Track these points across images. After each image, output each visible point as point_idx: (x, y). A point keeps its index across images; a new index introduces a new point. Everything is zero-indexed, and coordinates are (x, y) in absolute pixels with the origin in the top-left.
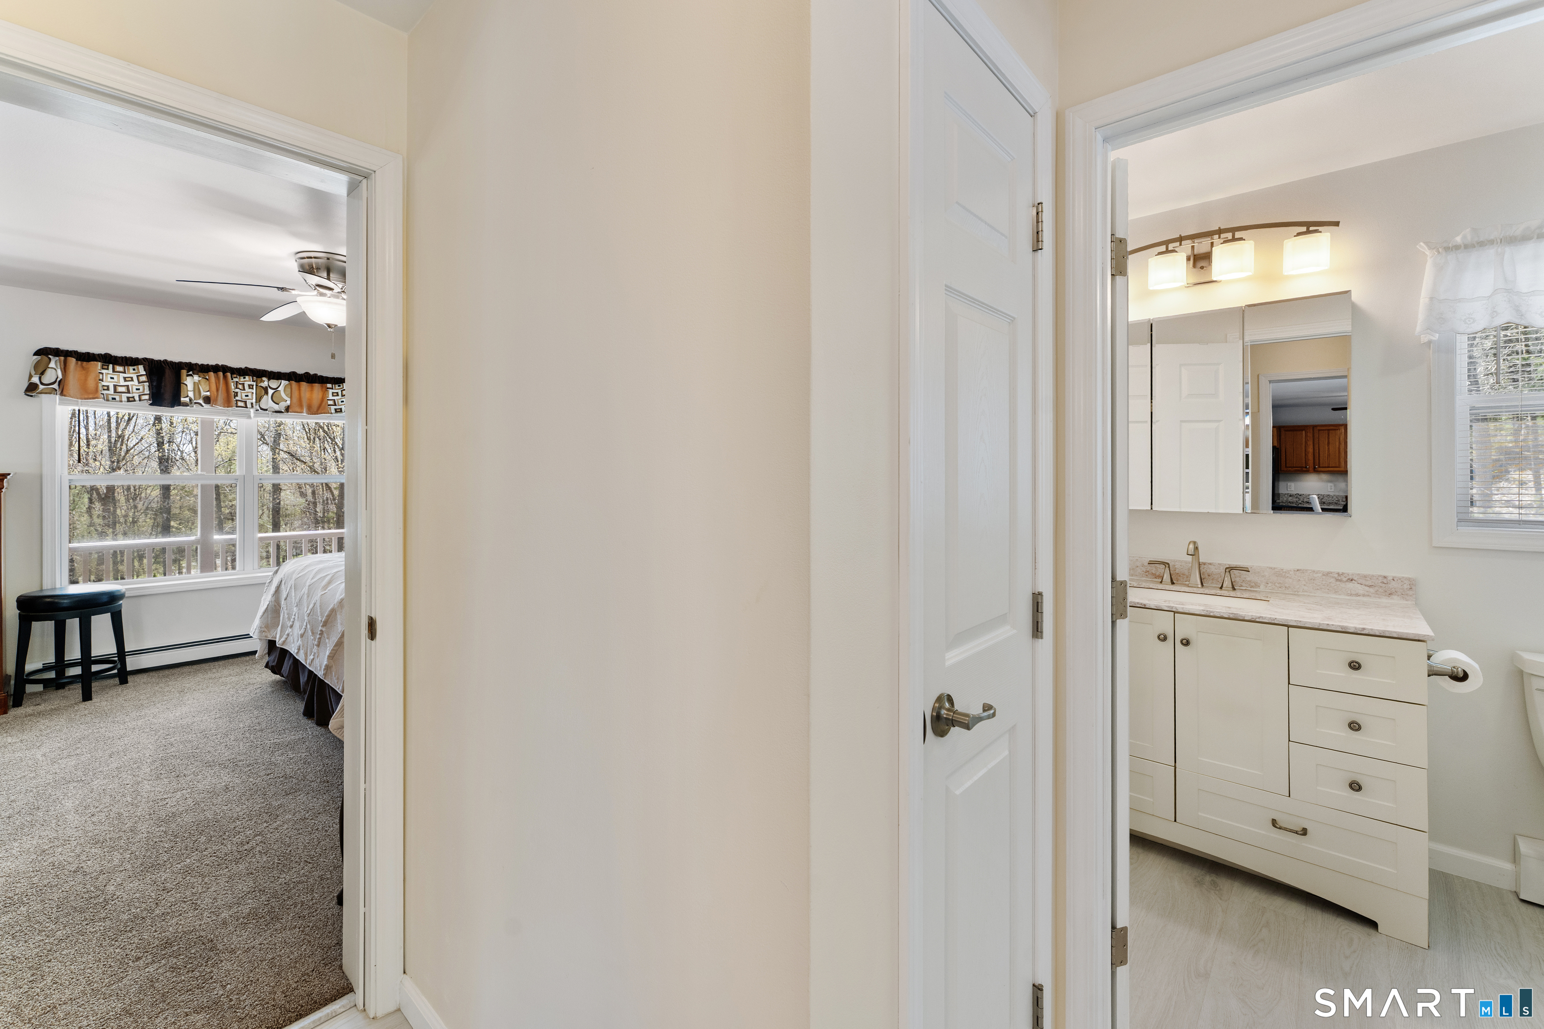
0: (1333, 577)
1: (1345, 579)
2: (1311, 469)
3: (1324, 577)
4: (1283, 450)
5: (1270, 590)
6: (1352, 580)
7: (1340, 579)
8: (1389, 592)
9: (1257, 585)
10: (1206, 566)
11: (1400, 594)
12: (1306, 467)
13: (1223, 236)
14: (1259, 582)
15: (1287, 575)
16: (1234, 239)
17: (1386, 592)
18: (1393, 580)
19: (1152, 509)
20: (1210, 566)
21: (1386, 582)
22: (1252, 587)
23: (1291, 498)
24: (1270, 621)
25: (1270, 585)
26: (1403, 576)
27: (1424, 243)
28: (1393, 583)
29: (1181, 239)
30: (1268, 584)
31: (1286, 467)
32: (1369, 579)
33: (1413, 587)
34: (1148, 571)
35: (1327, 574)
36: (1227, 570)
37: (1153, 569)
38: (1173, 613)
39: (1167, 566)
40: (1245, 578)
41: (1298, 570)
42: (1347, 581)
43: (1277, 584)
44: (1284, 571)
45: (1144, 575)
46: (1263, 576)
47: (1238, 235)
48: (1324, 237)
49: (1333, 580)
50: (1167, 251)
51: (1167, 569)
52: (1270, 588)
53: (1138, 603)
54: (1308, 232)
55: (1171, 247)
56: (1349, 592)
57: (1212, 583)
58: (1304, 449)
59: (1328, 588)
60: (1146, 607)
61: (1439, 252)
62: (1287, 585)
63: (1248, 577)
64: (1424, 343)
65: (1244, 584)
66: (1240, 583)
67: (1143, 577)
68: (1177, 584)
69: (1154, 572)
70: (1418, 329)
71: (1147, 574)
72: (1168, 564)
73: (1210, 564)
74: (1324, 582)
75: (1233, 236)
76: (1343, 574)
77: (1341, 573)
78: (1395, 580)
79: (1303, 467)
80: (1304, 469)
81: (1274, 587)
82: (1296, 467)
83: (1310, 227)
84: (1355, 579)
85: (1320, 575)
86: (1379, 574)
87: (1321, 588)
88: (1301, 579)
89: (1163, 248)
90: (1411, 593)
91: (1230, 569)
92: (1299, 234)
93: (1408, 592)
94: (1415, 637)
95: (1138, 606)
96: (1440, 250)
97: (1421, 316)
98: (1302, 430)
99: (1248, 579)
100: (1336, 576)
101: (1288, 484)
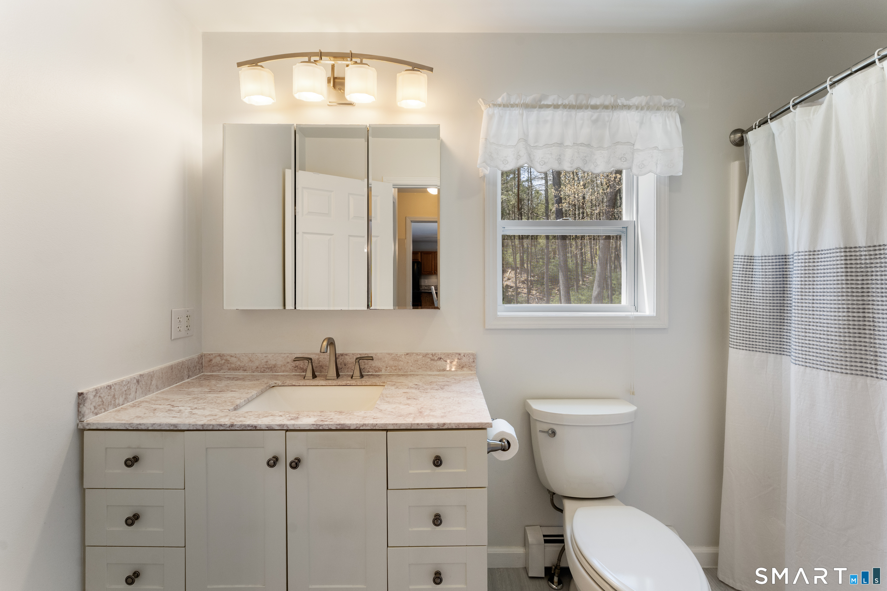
0: (429, 358)
1: (436, 359)
2: (434, 273)
3: (423, 358)
4: (423, 264)
5: (389, 372)
6: (440, 359)
7: (433, 358)
8: (462, 366)
9: (380, 370)
10: (343, 357)
11: (468, 366)
12: (432, 272)
13: (354, 60)
14: (381, 367)
15: (400, 359)
16: (361, 63)
17: (460, 365)
18: (464, 356)
19: (295, 308)
20: (346, 357)
21: (460, 358)
22: (376, 372)
23: (426, 287)
24: (372, 428)
25: (388, 368)
26: (470, 352)
27: (482, 99)
28: (464, 358)
29: (321, 55)
30: (387, 367)
31: (424, 272)
32: (450, 357)
33: (475, 361)
34: (297, 366)
35: (426, 355)
36: (357, 360)
37: (300, 364)
38: (284, 432)
39: (310, 361)
40: (371, 364)
41: (407, 354)
42: (437, 360)
43: (393, 368)
44: (398, 355)
45: (293, 370)
46: (384, 362)
47: (365, 61)
48: (422, 76)
49: (429, 360)
50: (309, 61)
51: (310, 364)
52: (389, 371)
53: (249, 425)
54: (413, 70)
55: (313, 59)
56: (439, 369)
57: (348, 371)
58: (431, 263)
59: (426, 366)
60: (258, 428)
61: (490, 107)
62: (400, 367)
63: (375, 363)
64: (481, 177)
65: (370, 370)
66: (368, 369)
67: (293, 372)
68: (319, 376)
69: (302, 367)
70: (479, 161)
71: (296, 369)
72: (311, 359)
73: (346, 355)
74: (423, 362)
75: (361, 61)
76: (435, 354)
77: (434, 354)
78: (465, 356)
79: (430, 272)
80: (431, 273)
81: (391, 370)
82: (428, 272)
83: (416, 67)
84: (442, 357)
85: (421, 357)
86: (456, 352)
87: (422, 367)
88: (409, 361)
89: (306, 59)
90: (473, 365)
91: (359, 359)
92: (406, 70)
93: (472, 364)
94: (479, 426)
95: (249, 428)
96: (491, 105)
97: (480, 152)
98: (430, 254)
99: (374, 365)
100: (431, 356)
101: (425, 280)
